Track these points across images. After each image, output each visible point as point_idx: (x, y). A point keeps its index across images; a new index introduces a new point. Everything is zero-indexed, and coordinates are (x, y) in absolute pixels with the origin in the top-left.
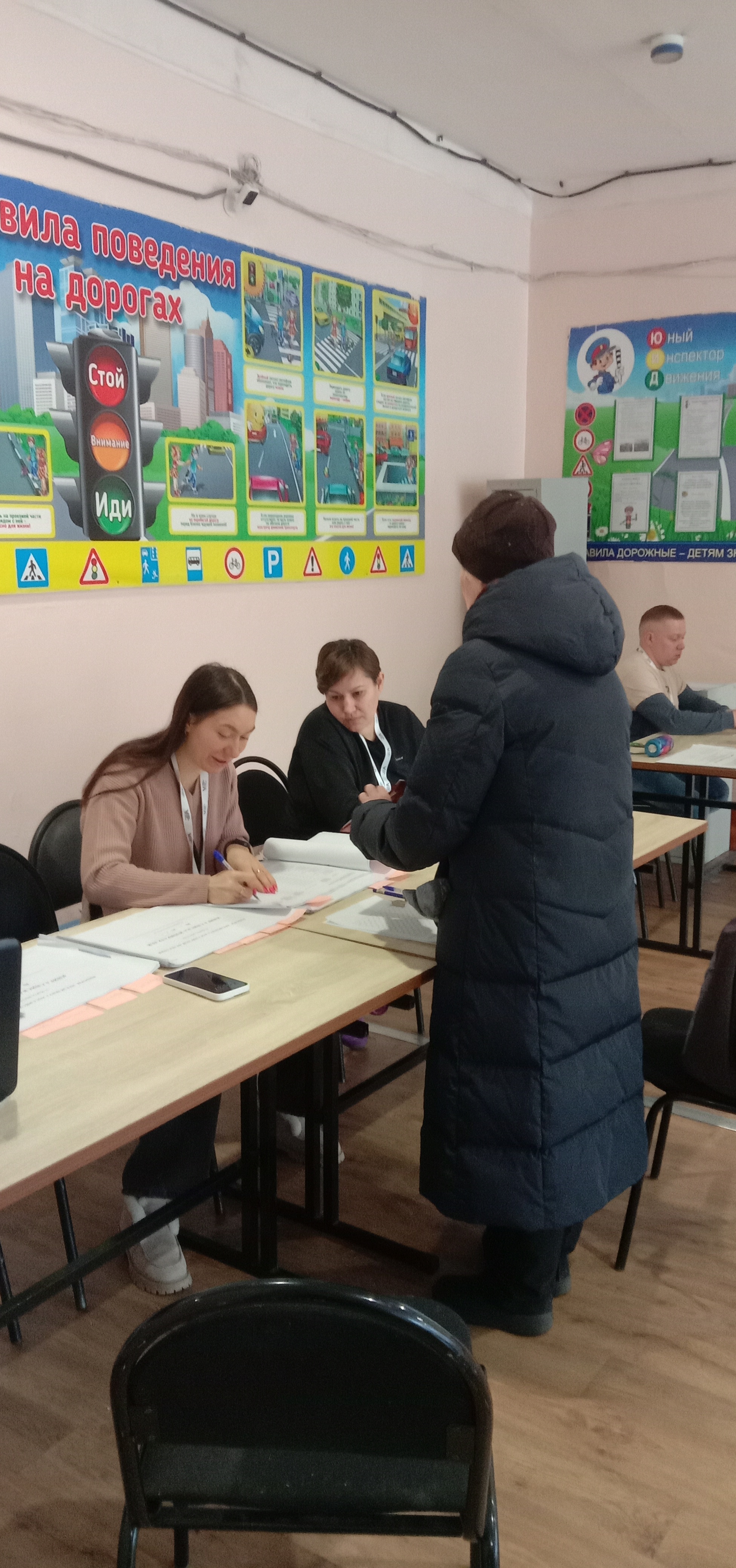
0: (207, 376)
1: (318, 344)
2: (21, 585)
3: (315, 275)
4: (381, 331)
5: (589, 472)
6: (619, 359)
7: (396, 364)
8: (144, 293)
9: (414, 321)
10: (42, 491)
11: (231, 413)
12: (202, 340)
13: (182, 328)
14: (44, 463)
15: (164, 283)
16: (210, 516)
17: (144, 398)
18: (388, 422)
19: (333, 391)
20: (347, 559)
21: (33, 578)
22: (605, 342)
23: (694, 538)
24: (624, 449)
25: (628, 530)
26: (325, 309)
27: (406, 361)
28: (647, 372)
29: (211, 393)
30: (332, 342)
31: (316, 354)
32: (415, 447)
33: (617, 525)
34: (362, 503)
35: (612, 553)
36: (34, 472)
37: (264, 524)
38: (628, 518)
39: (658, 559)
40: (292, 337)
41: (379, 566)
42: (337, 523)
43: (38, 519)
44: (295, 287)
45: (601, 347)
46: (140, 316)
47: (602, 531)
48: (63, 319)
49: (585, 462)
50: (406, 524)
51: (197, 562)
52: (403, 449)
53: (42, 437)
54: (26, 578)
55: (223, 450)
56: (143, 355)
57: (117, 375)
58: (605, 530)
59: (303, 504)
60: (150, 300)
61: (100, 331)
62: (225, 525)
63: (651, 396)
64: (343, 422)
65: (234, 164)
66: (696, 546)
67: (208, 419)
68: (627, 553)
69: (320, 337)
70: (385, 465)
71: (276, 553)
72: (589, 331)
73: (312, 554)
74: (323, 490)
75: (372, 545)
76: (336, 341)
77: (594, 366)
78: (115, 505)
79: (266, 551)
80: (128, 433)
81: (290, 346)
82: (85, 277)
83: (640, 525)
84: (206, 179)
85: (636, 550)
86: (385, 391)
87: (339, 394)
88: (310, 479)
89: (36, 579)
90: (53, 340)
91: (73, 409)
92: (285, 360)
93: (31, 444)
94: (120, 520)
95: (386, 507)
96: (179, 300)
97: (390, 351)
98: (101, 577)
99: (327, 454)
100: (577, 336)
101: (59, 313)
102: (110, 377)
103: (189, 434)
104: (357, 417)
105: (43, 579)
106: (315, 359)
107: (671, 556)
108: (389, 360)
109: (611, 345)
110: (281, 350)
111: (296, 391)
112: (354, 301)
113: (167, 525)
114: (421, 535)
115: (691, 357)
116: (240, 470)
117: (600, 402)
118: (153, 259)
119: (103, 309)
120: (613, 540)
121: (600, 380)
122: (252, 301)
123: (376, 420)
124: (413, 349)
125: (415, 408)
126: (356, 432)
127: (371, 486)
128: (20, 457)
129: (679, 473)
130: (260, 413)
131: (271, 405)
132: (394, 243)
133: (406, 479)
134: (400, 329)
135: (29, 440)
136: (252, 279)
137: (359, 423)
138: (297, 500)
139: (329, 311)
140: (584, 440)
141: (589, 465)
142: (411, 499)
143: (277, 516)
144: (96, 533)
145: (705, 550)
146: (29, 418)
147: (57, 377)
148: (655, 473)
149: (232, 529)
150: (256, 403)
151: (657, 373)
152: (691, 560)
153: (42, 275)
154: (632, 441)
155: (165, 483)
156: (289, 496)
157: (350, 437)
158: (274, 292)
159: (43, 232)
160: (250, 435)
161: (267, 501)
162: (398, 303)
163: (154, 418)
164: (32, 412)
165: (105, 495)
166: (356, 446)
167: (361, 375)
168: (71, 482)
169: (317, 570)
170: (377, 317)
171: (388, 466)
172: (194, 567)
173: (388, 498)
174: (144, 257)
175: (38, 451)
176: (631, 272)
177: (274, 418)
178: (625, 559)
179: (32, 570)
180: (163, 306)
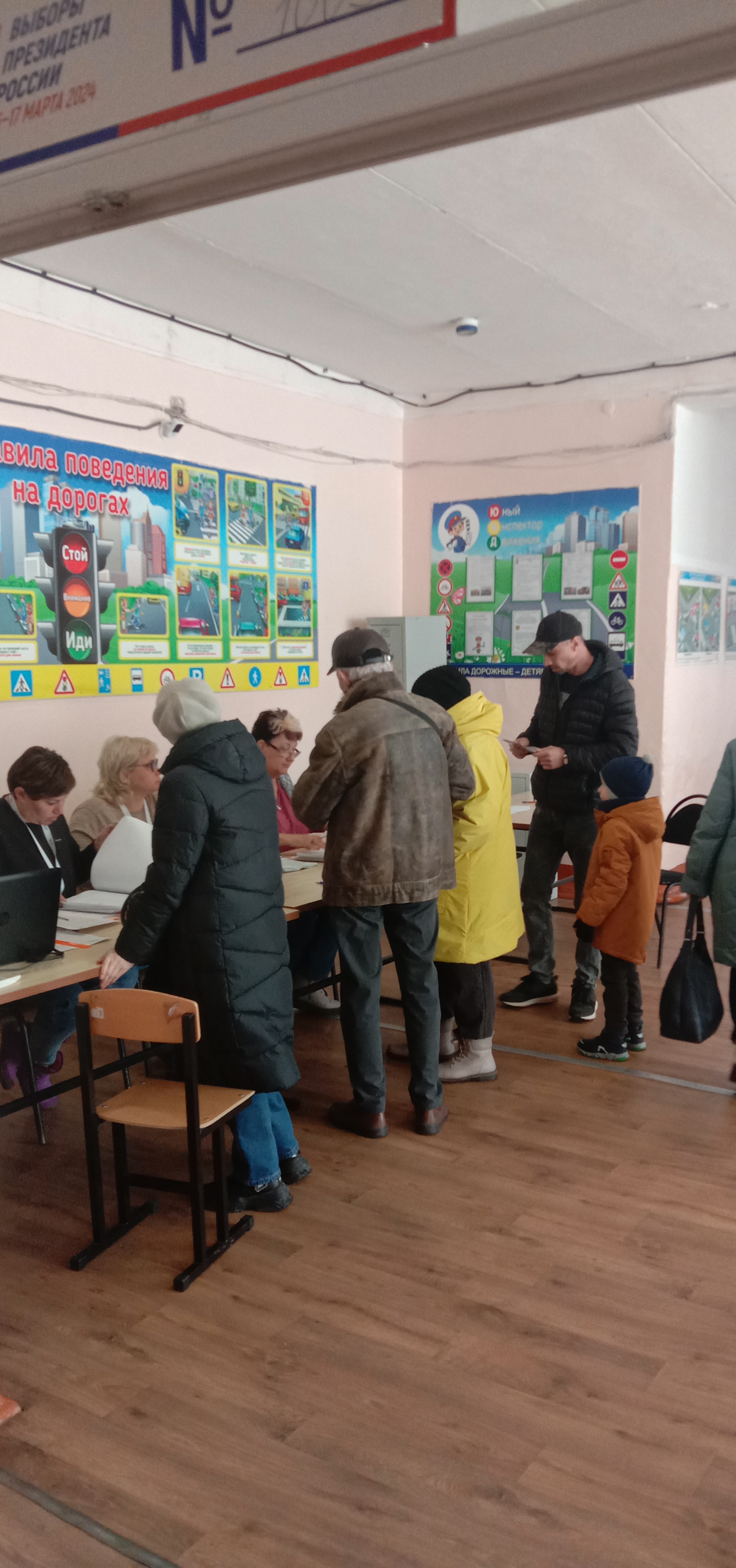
0: (147, 550)
1: (232, 525)
2: (14, 694)
3: (227, 476)
4: (280, 512)
5: (449, 610)
6: (468, 527)
7: (293, 535)
8: (102, 496)
9: (307, 503)
10: (29, 632)
11: (165, 575)
12: (143, 525)
13: (129, 518)
14: (31, 613)
15: (117, 488)
16: (149, 647)
17: (101, 566)
18: (287, 577)
19: (243, 557)
20: (255, 676)
21: (22, 690)
22: (458, 514)
23: (526, 661)
24: (474, 593)
25: (478, 654)
26: (236, 499)
27: (301, 533)
28: (489, 538)
29: (150, 562)
30: (241, 522)
31: (230, 532)
32: (309, 594)
33: (471, 650)
34: (267, 635)
35: (467, 671)
36: (24, 619)
37: (190, 651)
38: (478, 645)
39: (500, 676)
40: (211, 520)
41: (281, 681)
42: (247, 650)
43: (26, 651)
44: (212, 485)
45: (456, 518)
46: (99, 513)
47: (460, 655)
48: (45, 517)
49: (446, 603)
50: (303, 650)
51: (139, 679)
52: (299, 596)
53: (30, 596)
54: (17, 690)
55: (159, 601)
56: (101, 538)
57: (82, 552)
58: (462, 653)
59: (220, 637)
60: (106, 501)
61: (71, 523)
62: (160, 652)
63: (491, 555)
64: (250, 578)
65: (167, 405)
66: (527, 666)
67: (148, 579)
68: (479, 671)
69: (232, 519)
70: (285, 608)
71: (199, 672)
72: (447, 505)
73: (228, 673)
74: (235, 627)
75: (275, 666)
76: (245, 521)
77: (451, 532)
78: (80, 640)
79: (191, 670)
80: (90, 592)
81: (209, 527)
82: (61, 488)
83: (487, 650)
84: (146, 416)
85: (485, 669)
86: (283, 555)
87: (247, 558)
88: (225, 619)
89: (24, 691)
90: (38, 531)
91: (52, 576)
92: (205, 537)
93: (23, 601)
94: (83, 650)
95: (286, 638)
96: (126, 499)
97: (288, 526)
98: (69, 689)
99: (238, 601)
100: (439, 509)
101: (43, 513)
102: (77, 554)
103: (134, 590)
104: (262, 574)
105: (29, 690)
106: (229, 534)
107: (510, 674)
108: (287, 533)
109: (463, 516)
110: (202, 529)
111: (214, 557)
112: (259, 492)
113: (116, 652)
114: (315, 658)
115: (519, 526)
116: (172, 614)
117: (455, 558)
118: (108, 473)
119: (73, 509)
120: (468, 661)
121: (455, 543)
122: (181, 497)
123: (277, 575)
124: (306, 523)
125: (308, 566)
126: (262, 585)
127: (273, 622)
128: (15, 609)
129: (513, 613)
130: (187, 573)
131: (195, 568)
132: (289, 448)
133: (302, 618)
134: (295, 510)
135: (21, 598)
136: (180, 482)
137: (263, 579)
138: (215, 634)
139: (239, 500)
140: (445, 586)
141: (450, 606)
142: (306, 632)
143: (200, 646)
144: (66, 658)
145: (534, 669)
146: (22, 584)
147: (41, 556)
148: (496, 612)
149: (166, 655)
150: (184, 568)
151: (495, 539)
152: (524, 677)
153: (32, 489)
154: (479, 588)
155: (115, 623)
156: (209, 631)
157: (256, 589)
158: (197, 490)
159: (33, 461)
160: (179, 589)
161: (192, 635)
162: (293, 491)
163: (108, 579)
164: (23, 580)
165: (73, 633)
166: (261, 595)
167: (264, 543)
168: (49, 625)
169: (231, 684)
170: (276, 503)
171: (288, 609)
172: (137, 682)
173: (288, 631)
174: (102, 472)
175: (27, 605)
176: (475, 463)
177: (198, 577)
178: (477, 676)
179: (22, 685)
180: (115, 504)
